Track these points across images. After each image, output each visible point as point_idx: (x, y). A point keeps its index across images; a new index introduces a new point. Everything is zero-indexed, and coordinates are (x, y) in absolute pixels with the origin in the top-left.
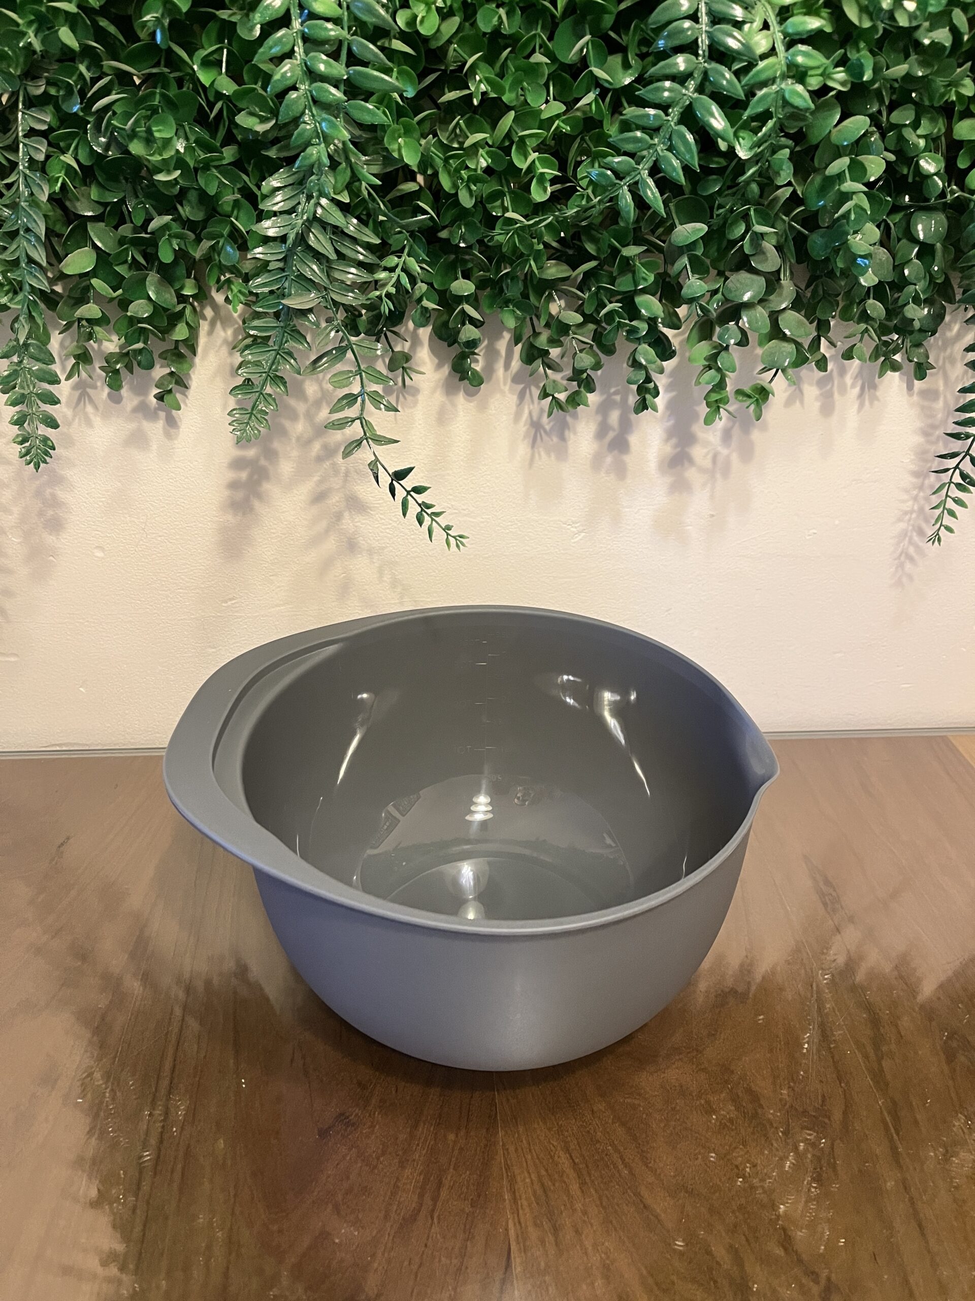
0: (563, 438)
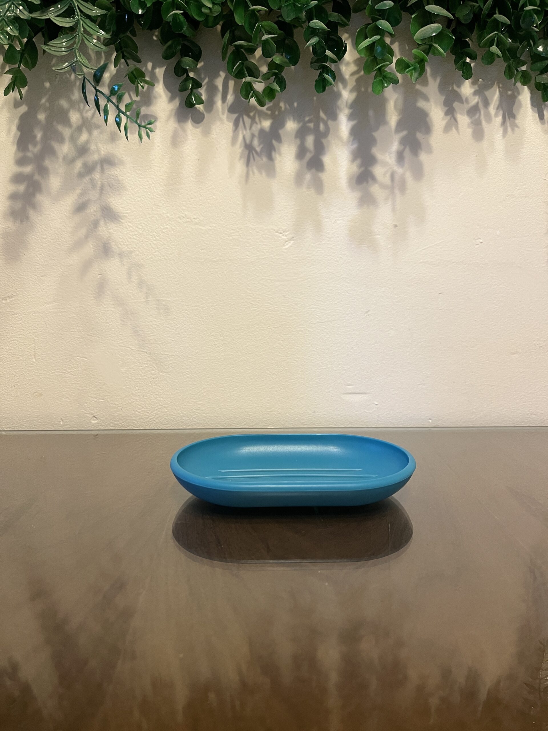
0: (270, 158)
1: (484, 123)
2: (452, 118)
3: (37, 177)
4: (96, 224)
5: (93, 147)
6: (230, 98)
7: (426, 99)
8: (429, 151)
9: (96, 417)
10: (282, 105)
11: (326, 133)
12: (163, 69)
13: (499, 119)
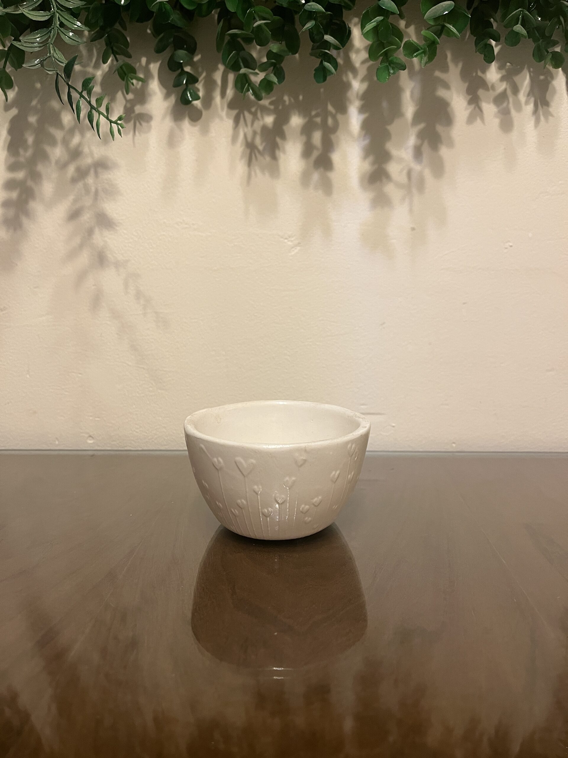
0: (274, 158)
1: (513, 112)
2: (477, 109)
3: (30, 183)
4: (90, 232)
5: (86, 150)
6: (230, 92)
7: (447, 86)
8: (451, 144)
9: (93, 436)
10: (286, 98)
11: (335, 129)
12: (158, 65)
13: (530, 107)
